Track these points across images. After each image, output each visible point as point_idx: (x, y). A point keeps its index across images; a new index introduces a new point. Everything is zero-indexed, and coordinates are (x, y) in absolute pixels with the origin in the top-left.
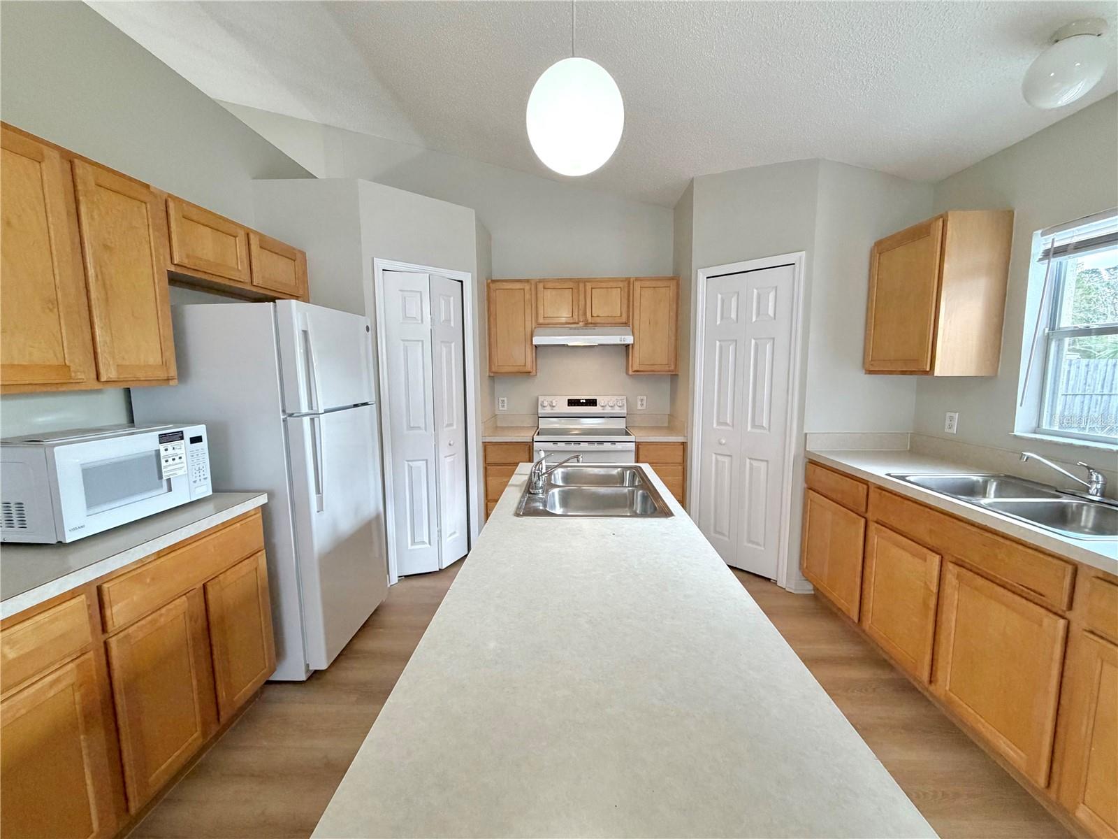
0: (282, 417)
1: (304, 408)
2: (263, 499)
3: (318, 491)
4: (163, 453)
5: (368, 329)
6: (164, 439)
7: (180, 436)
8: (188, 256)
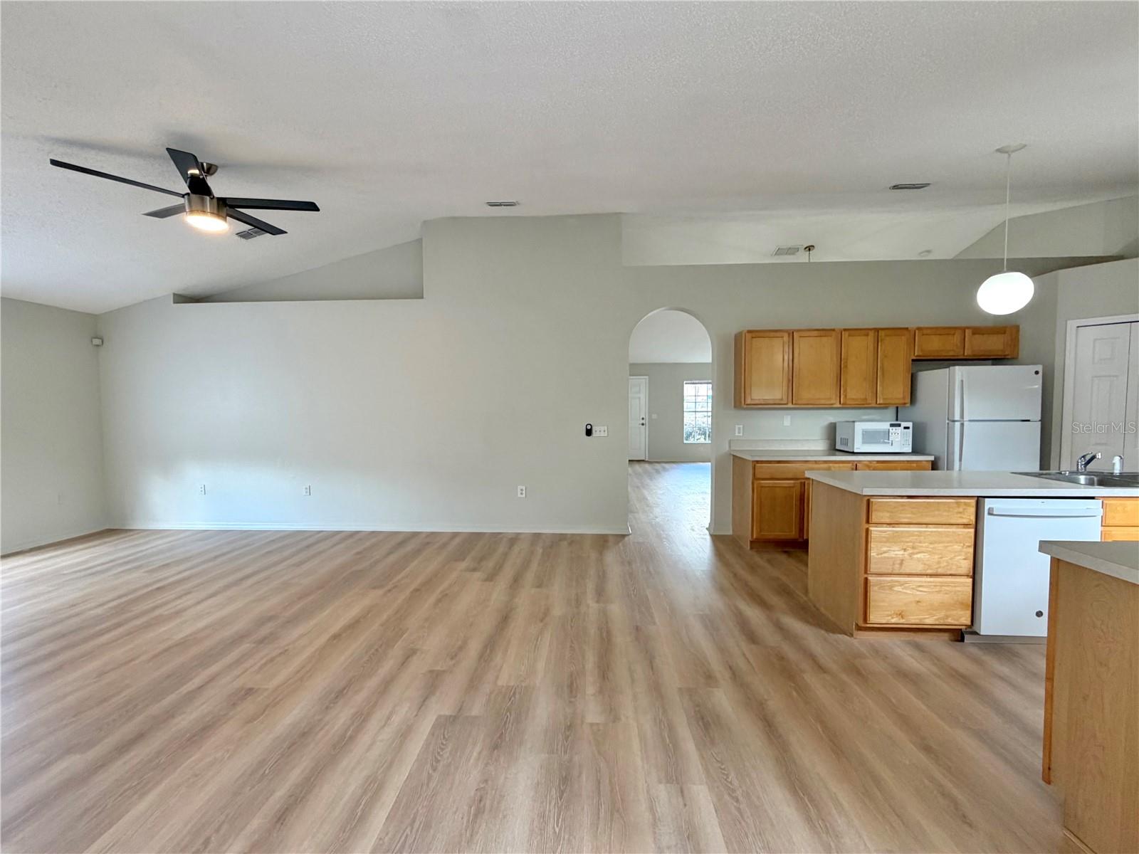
0: (947, 421)
1: (957, 417)
2: (932, 458)
3: (960, 460)
4: (891, 430)
5: (1037, 373)
6: (892, 425)
7: (899, 425)
8: (922, 351)
